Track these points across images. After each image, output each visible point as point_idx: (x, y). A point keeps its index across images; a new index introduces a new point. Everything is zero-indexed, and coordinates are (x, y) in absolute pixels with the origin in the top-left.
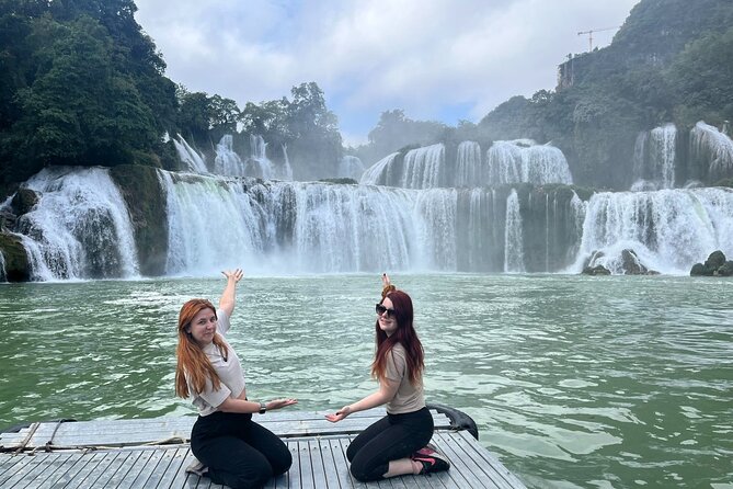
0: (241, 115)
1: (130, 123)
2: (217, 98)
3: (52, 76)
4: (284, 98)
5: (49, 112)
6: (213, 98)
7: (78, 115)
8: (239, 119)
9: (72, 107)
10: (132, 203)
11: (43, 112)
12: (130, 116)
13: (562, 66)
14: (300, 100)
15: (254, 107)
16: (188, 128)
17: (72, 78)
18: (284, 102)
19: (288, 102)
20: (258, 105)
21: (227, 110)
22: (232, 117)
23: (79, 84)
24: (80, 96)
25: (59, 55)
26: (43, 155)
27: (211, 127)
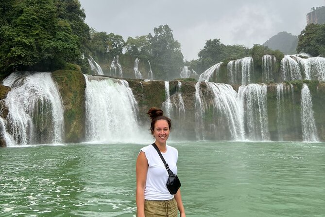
0: (125, 44)
1: (65, 45)
2: (112, 35)
3: (23, 18)
4: (150, 34)
5: (19, 38)
6: (109, 35)
7: (36, 40)
8: (124, 46)
9: (32, 36)
10: (63, 93)
11: (16, 39)
12: (66, 40)
13: (309, 14)
14: (159, 35)
15: (133, 39)
16: (95, 52)
17: (34, 19)
18: (150, 36)
19: (151, 36)
20: (135, 38)
21: (117, 42)
22: (120, 45)
23: (38, 22)
24: (37, 29)
25: (28, 6)
26: (13, 64)
27: (108, 51)
